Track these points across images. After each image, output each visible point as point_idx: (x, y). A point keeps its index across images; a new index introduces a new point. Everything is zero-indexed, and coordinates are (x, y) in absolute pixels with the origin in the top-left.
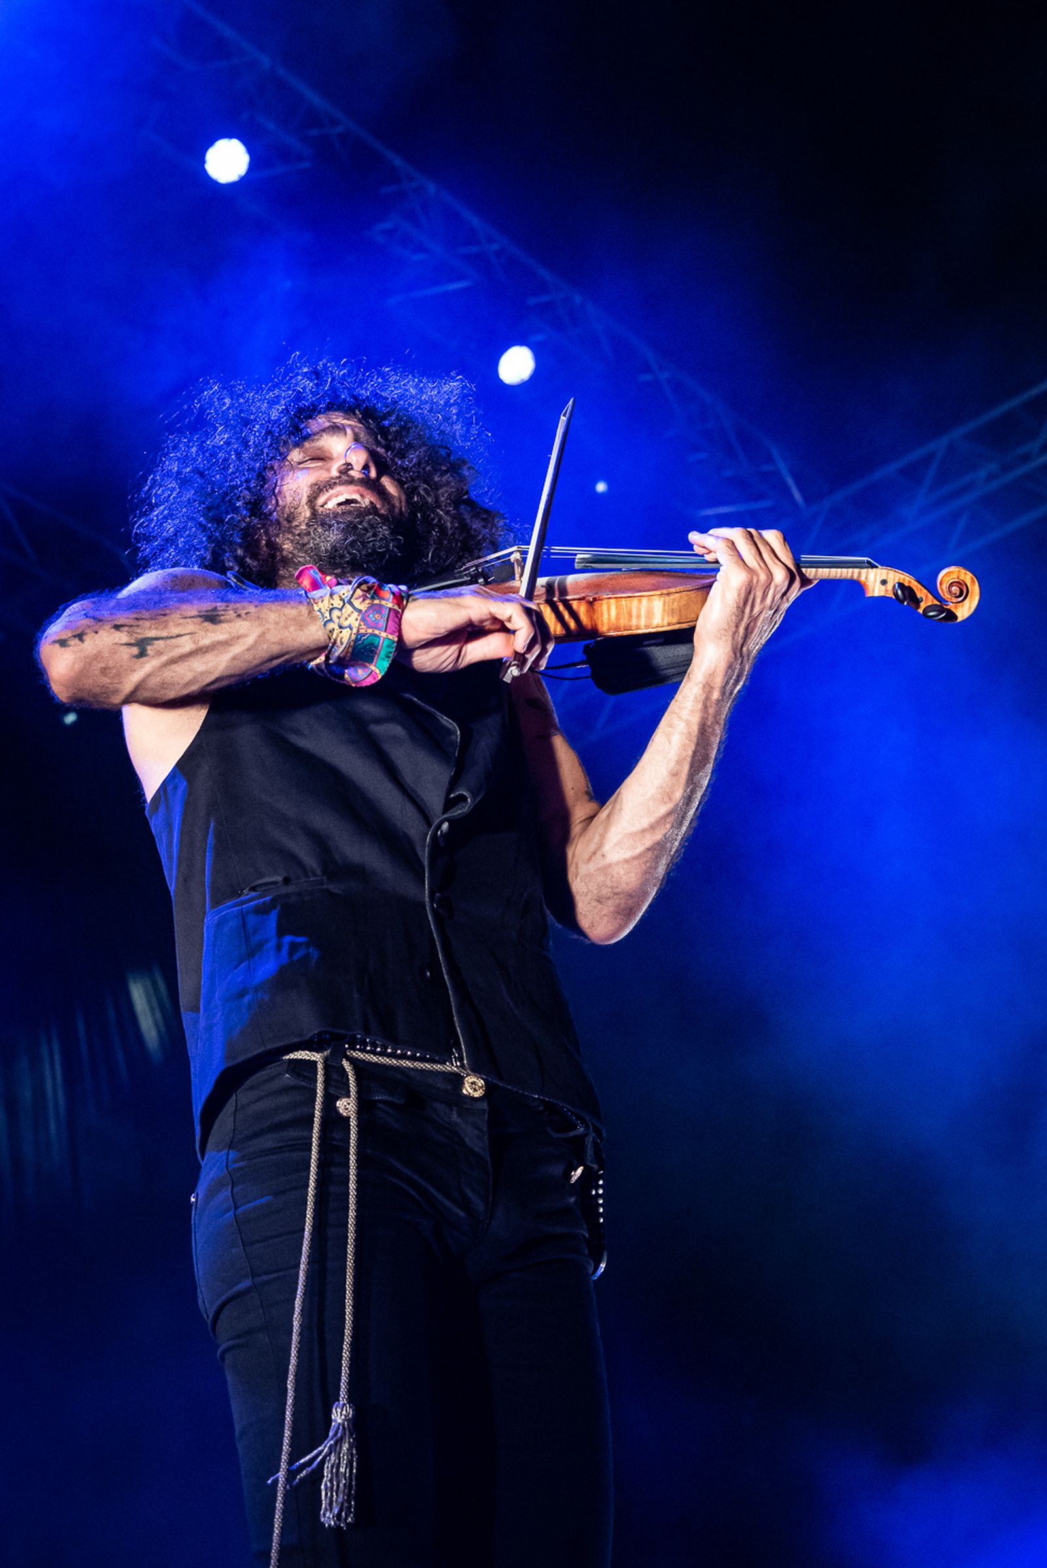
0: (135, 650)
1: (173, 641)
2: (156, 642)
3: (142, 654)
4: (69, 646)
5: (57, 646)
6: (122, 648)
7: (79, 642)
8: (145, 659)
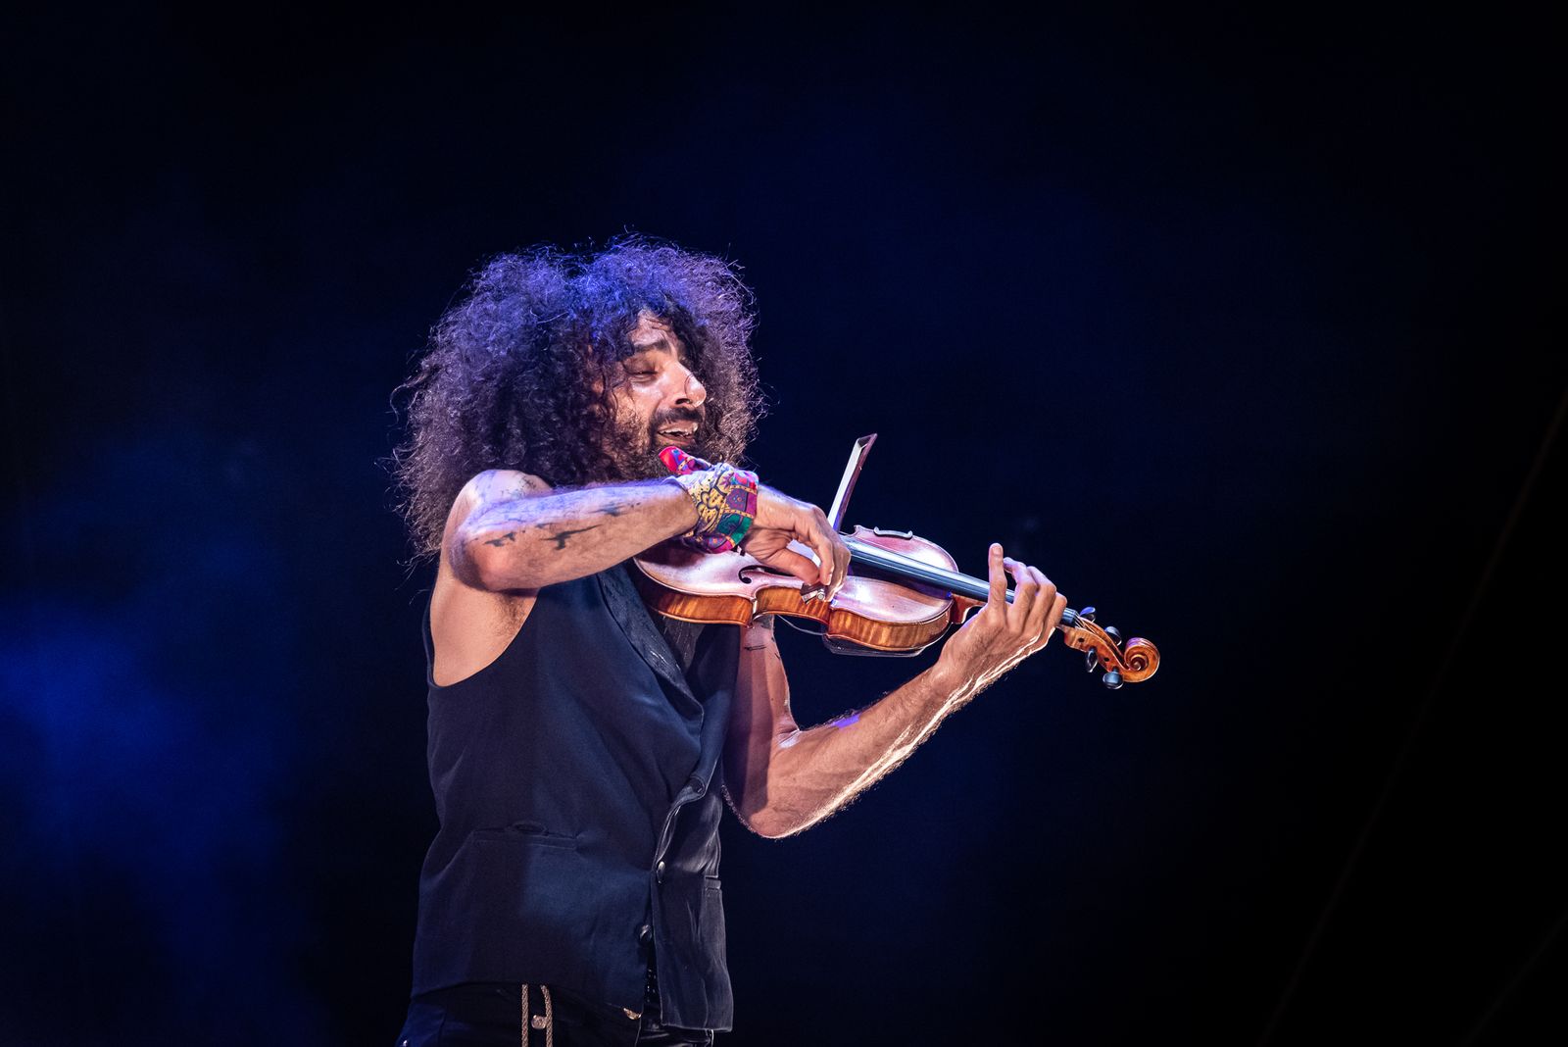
0: (556, 544)
1: (587, 532)
2: (572, 535)
3: (562, 546)
4: (503, 545)
5: (492, 546)
6: (545, 542)
7: (511, 542)
8: (562, 551)
